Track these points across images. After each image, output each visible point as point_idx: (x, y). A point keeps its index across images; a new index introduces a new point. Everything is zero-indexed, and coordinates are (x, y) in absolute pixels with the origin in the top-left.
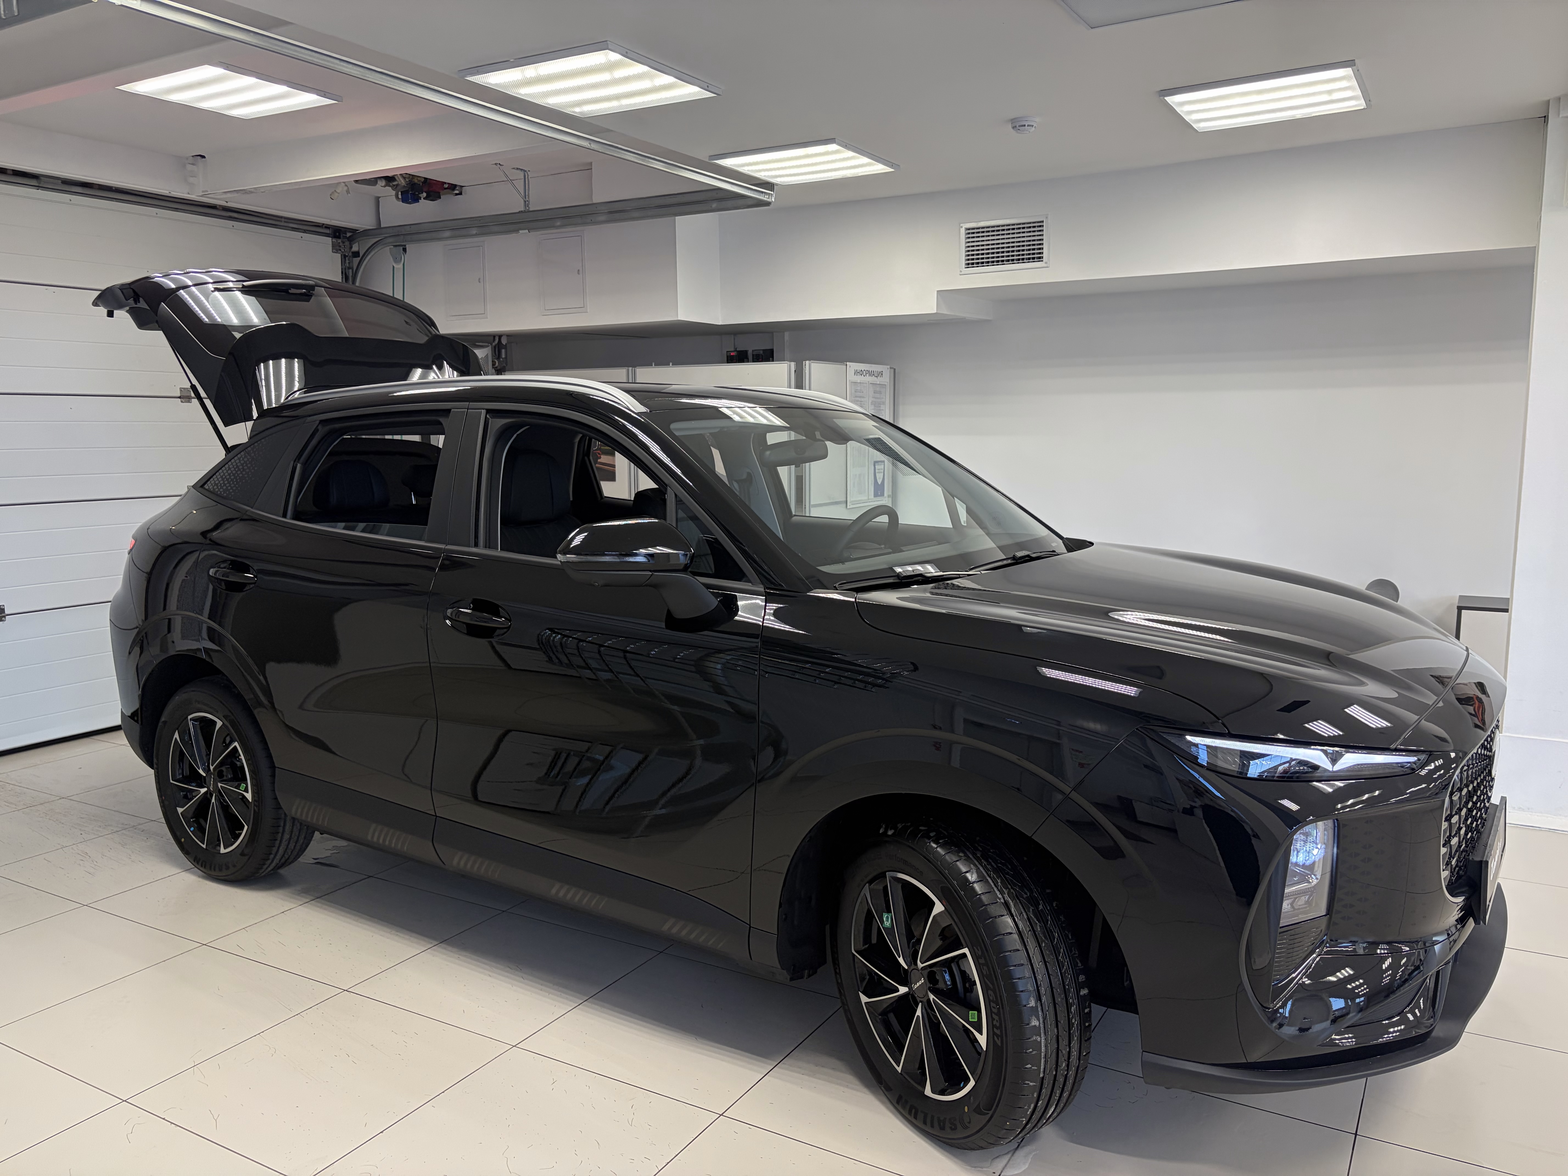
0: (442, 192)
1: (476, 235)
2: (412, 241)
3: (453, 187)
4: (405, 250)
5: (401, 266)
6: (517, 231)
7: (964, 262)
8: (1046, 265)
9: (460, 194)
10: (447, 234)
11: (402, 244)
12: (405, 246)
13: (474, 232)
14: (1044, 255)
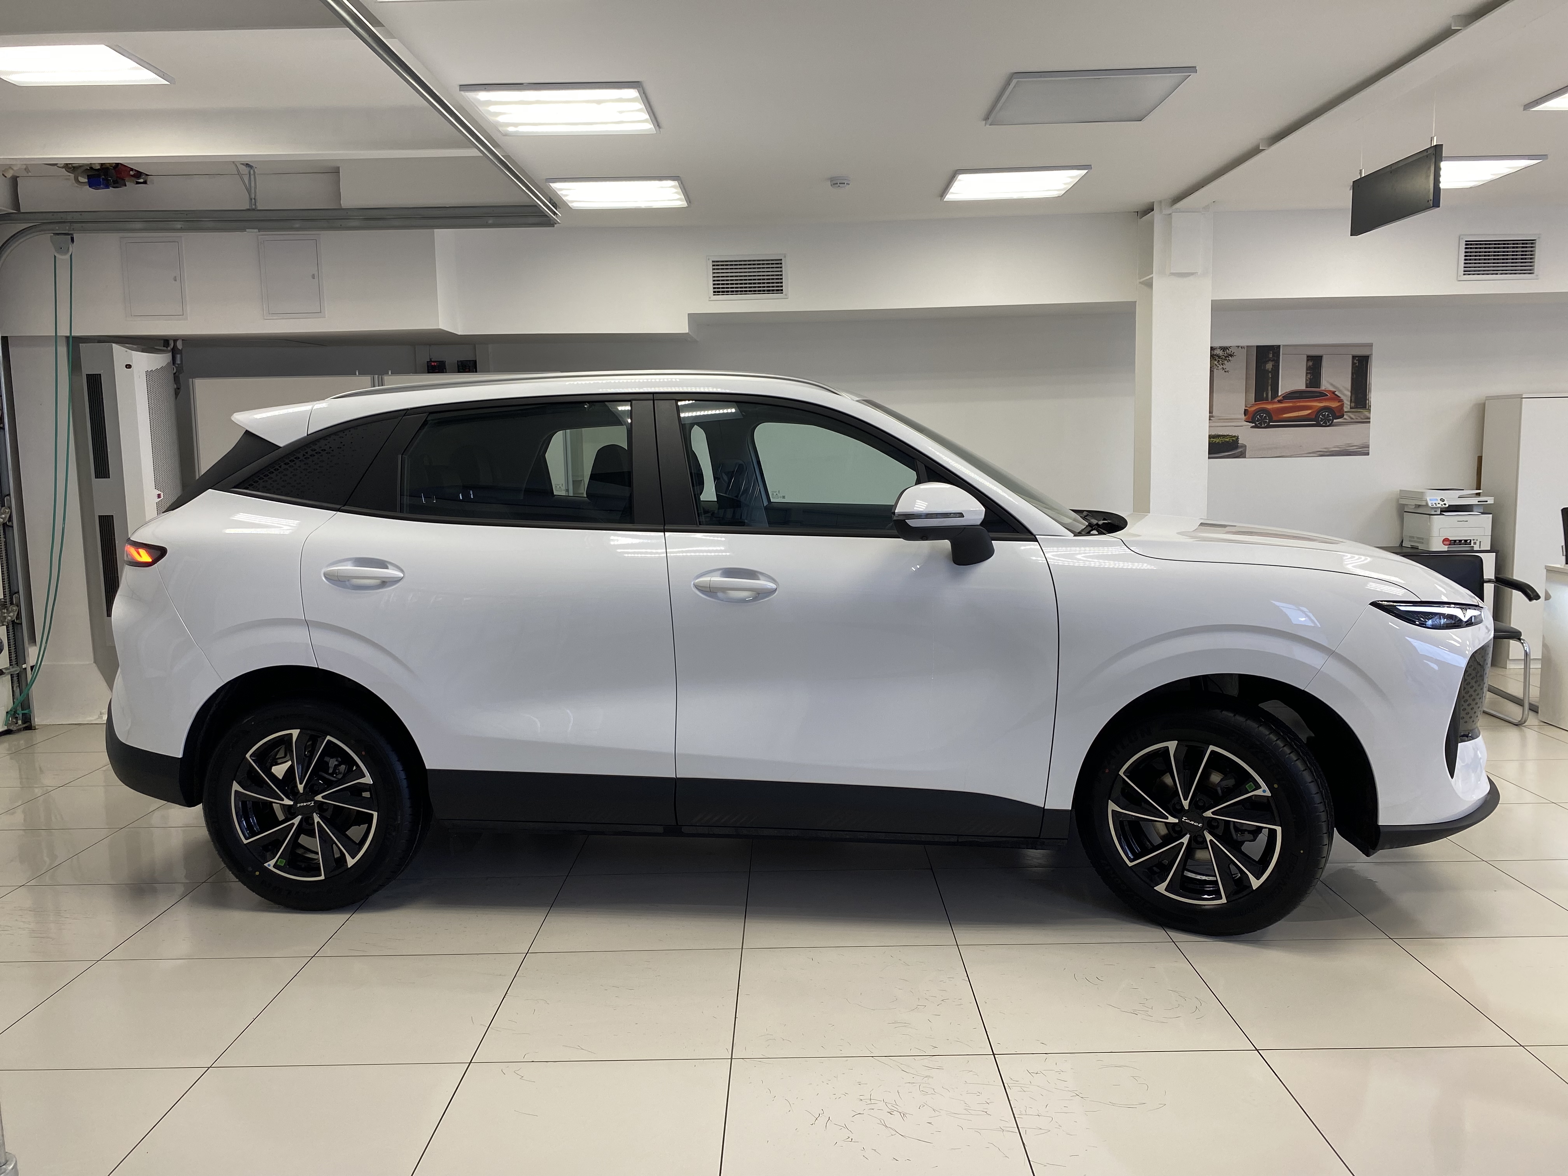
0: (126, 179)
2: (84, 230)
3: (139, 174)
4: (72, 240)
6: (243, 229)
7: (711, 291)
8: (785, 297)
9: (145, 182)
11: (70, 232)
12: (72, 234)
14: (784, 288)
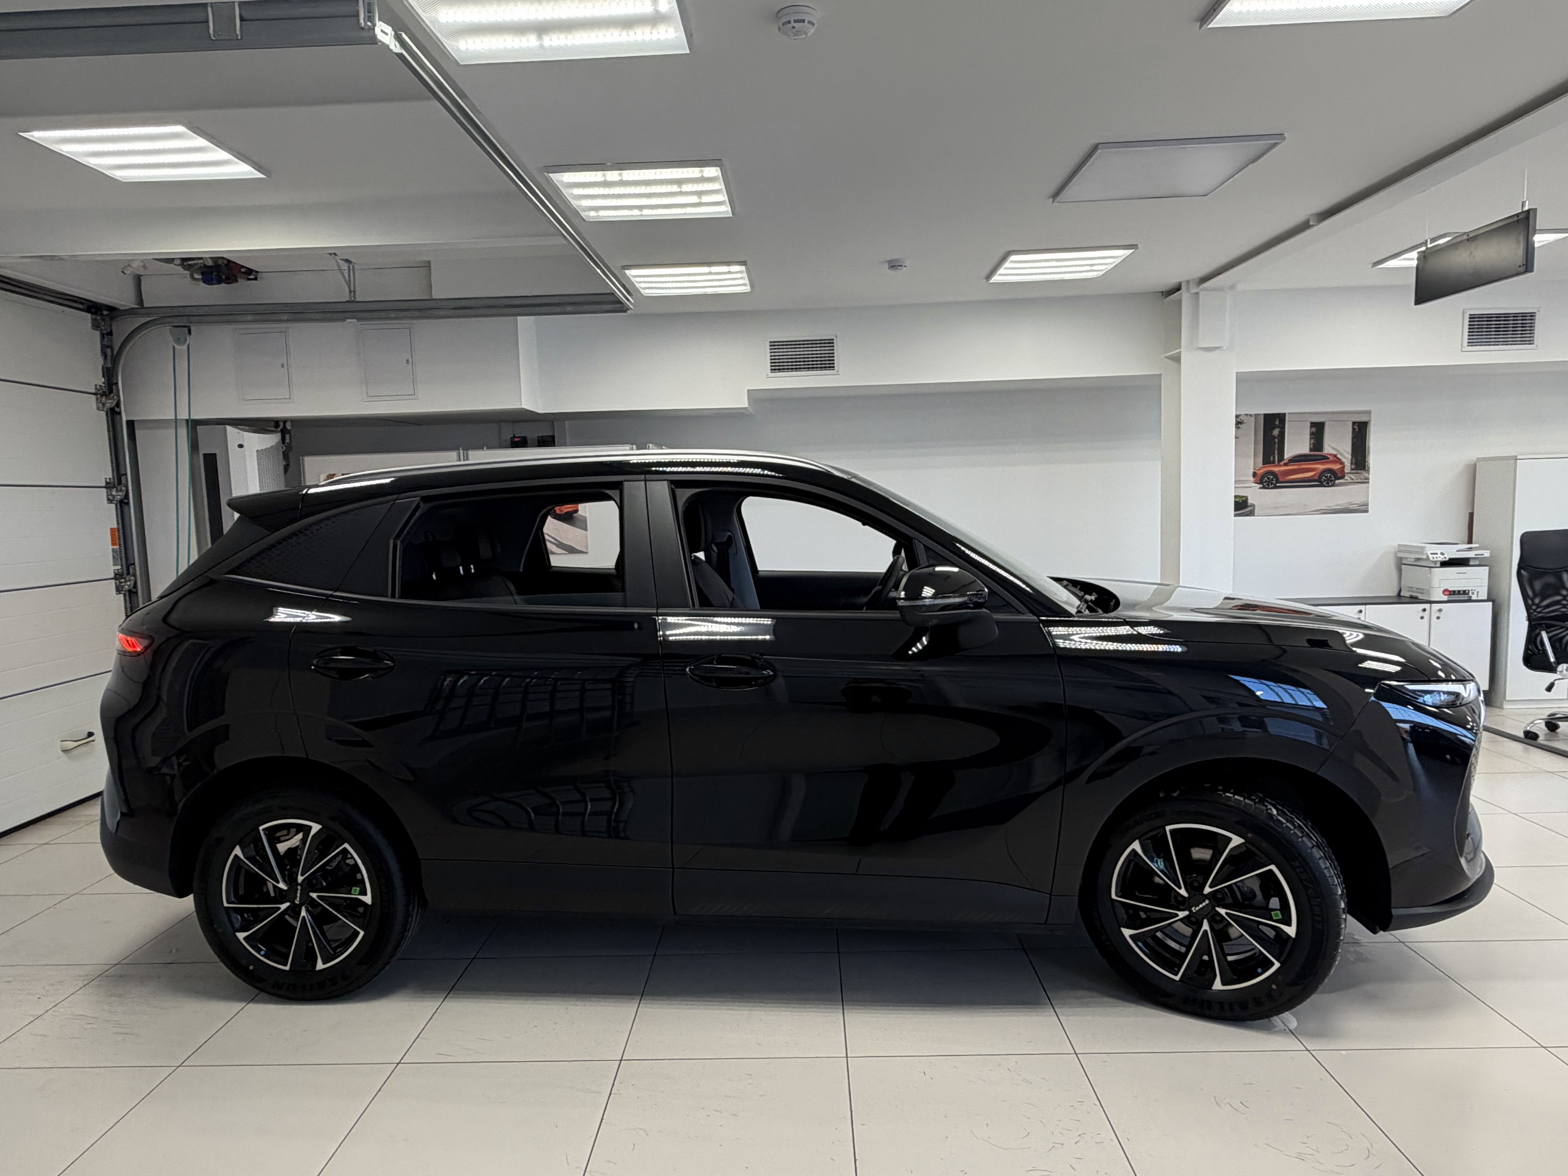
0: (239, 275)
1: (288, 321)
2: (200, 323)
3: (250, 271)
4: (190, 332)
5: (185, 347)
6: (343, 320)
7: (769, 368)
8: (837, 373)
9: (256, 279)
10: (250, 318)
11: (187, 325)
12: (189, 326)
13: (285, 318)
14: (836, 365)
